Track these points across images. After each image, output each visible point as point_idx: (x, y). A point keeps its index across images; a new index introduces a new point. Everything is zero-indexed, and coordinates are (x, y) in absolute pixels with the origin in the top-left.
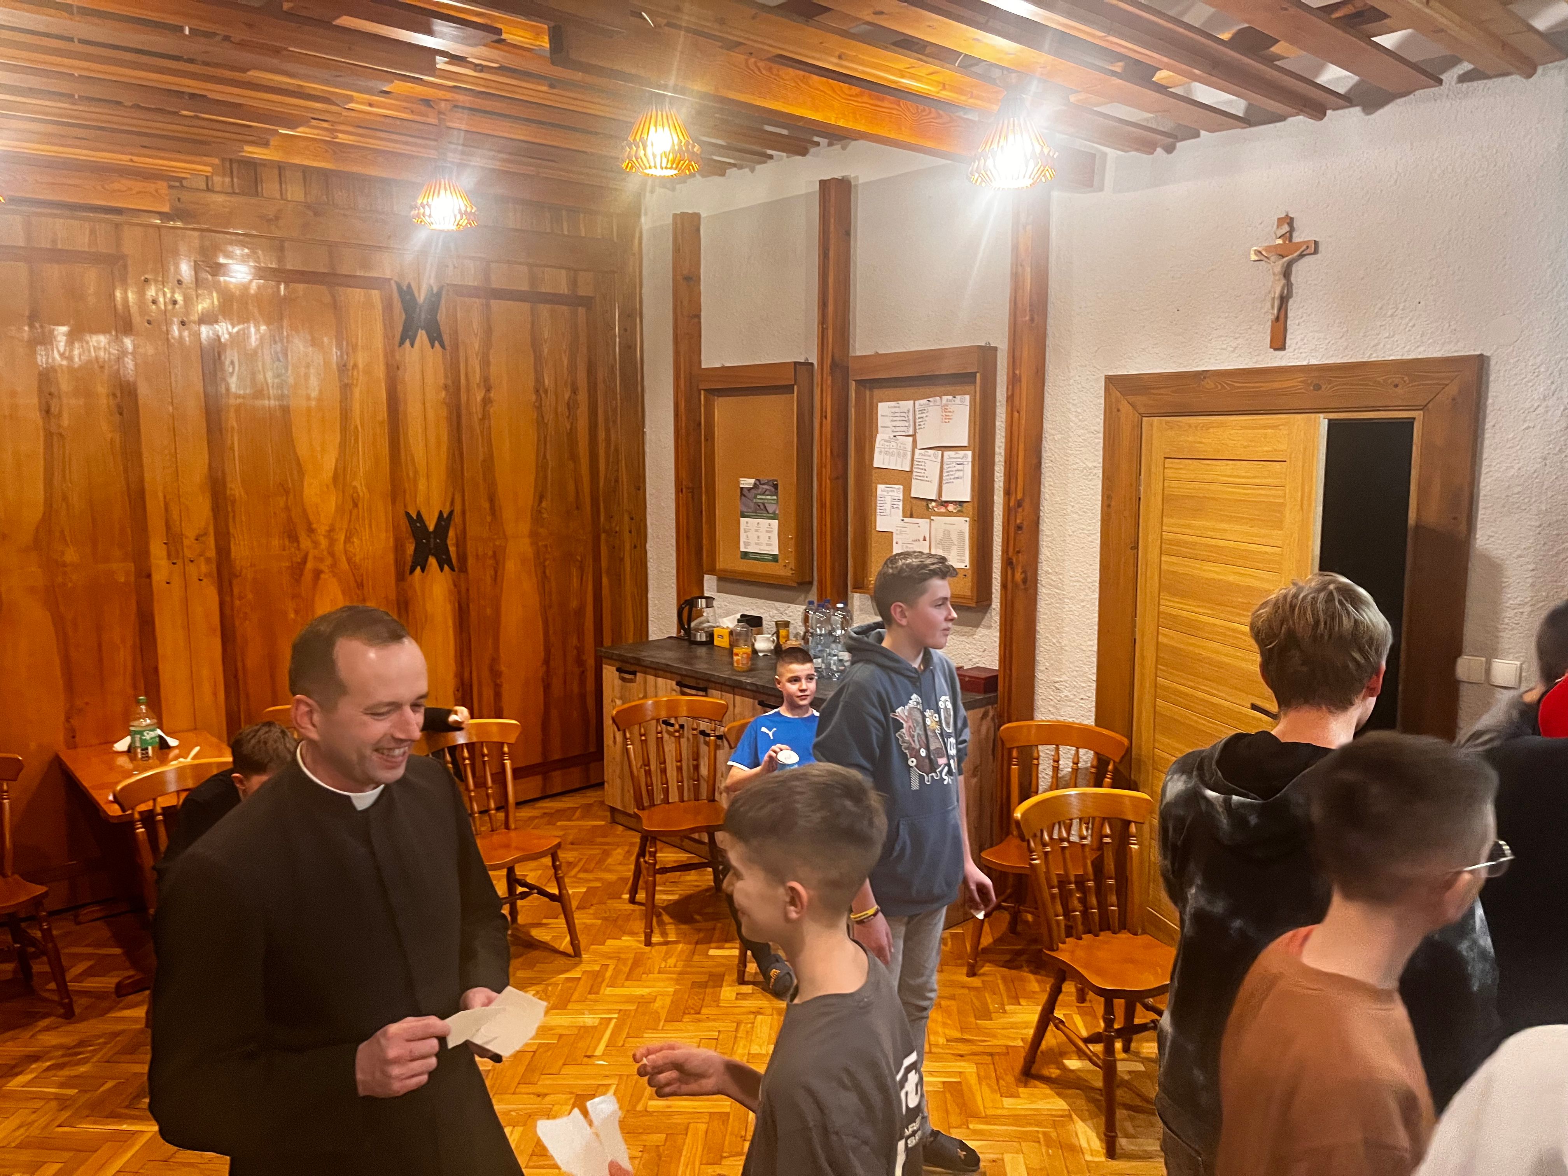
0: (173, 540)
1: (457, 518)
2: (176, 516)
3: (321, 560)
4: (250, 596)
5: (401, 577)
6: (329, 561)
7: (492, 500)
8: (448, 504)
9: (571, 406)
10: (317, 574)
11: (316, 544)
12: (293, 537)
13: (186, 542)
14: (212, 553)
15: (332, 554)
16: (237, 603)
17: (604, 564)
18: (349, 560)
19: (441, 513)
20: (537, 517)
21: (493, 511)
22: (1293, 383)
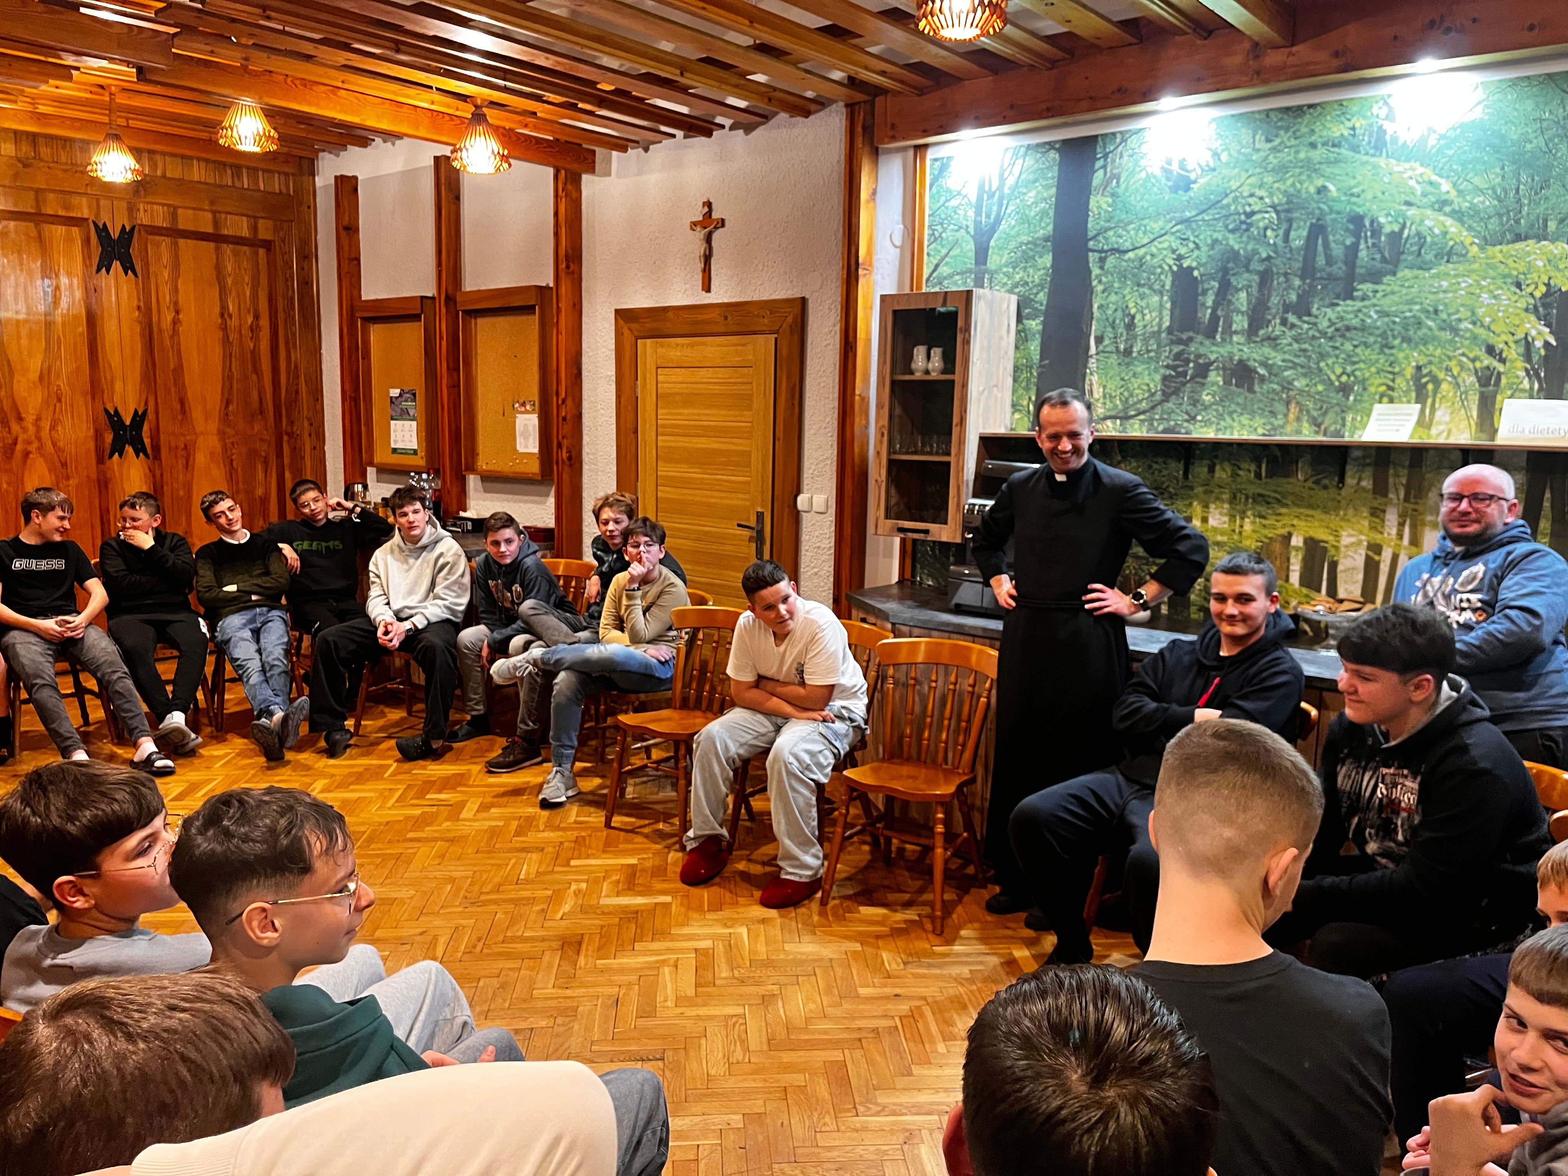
1: (151, 415)
3: (30, 443)
5: (100, 461)
6: (35, 445)
7: (182, 402)
8: (142, 404)
9: (254, 329)
10: (26, 454)
11: (25, 429)
12: (5, 424)
15: (39, 439)
17: (287, 460)
18: (54, 445)
19: (136, 411)
20: (225, 418)
21: (183, 412)
22: (714, 315)
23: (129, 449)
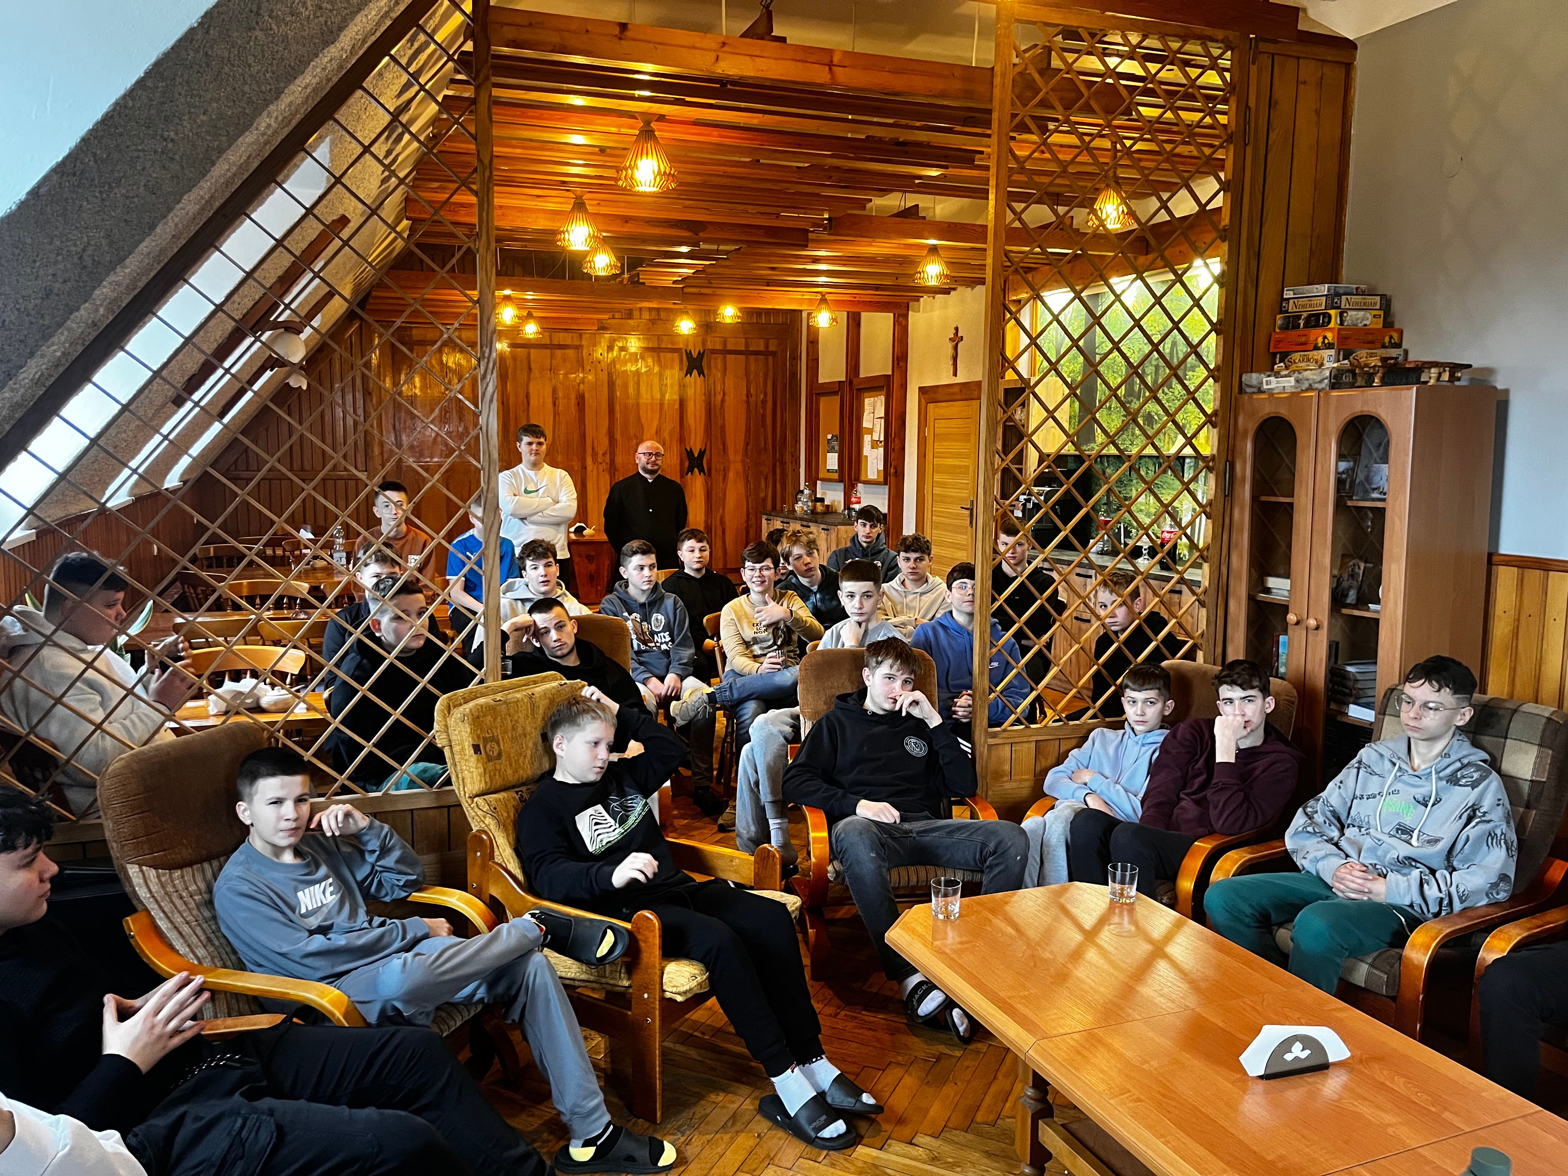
0: (595, 455)
1: (708, 452)
2: (596, 446)
7: (724, 445)
8: (704, 446)
9: (764, 402)
13: (599, 456)
17: (778, 477)
19: (701, 450)
20: (745, 453)
21: (724, 450)
22: (956, 390)
23: (696, 470)
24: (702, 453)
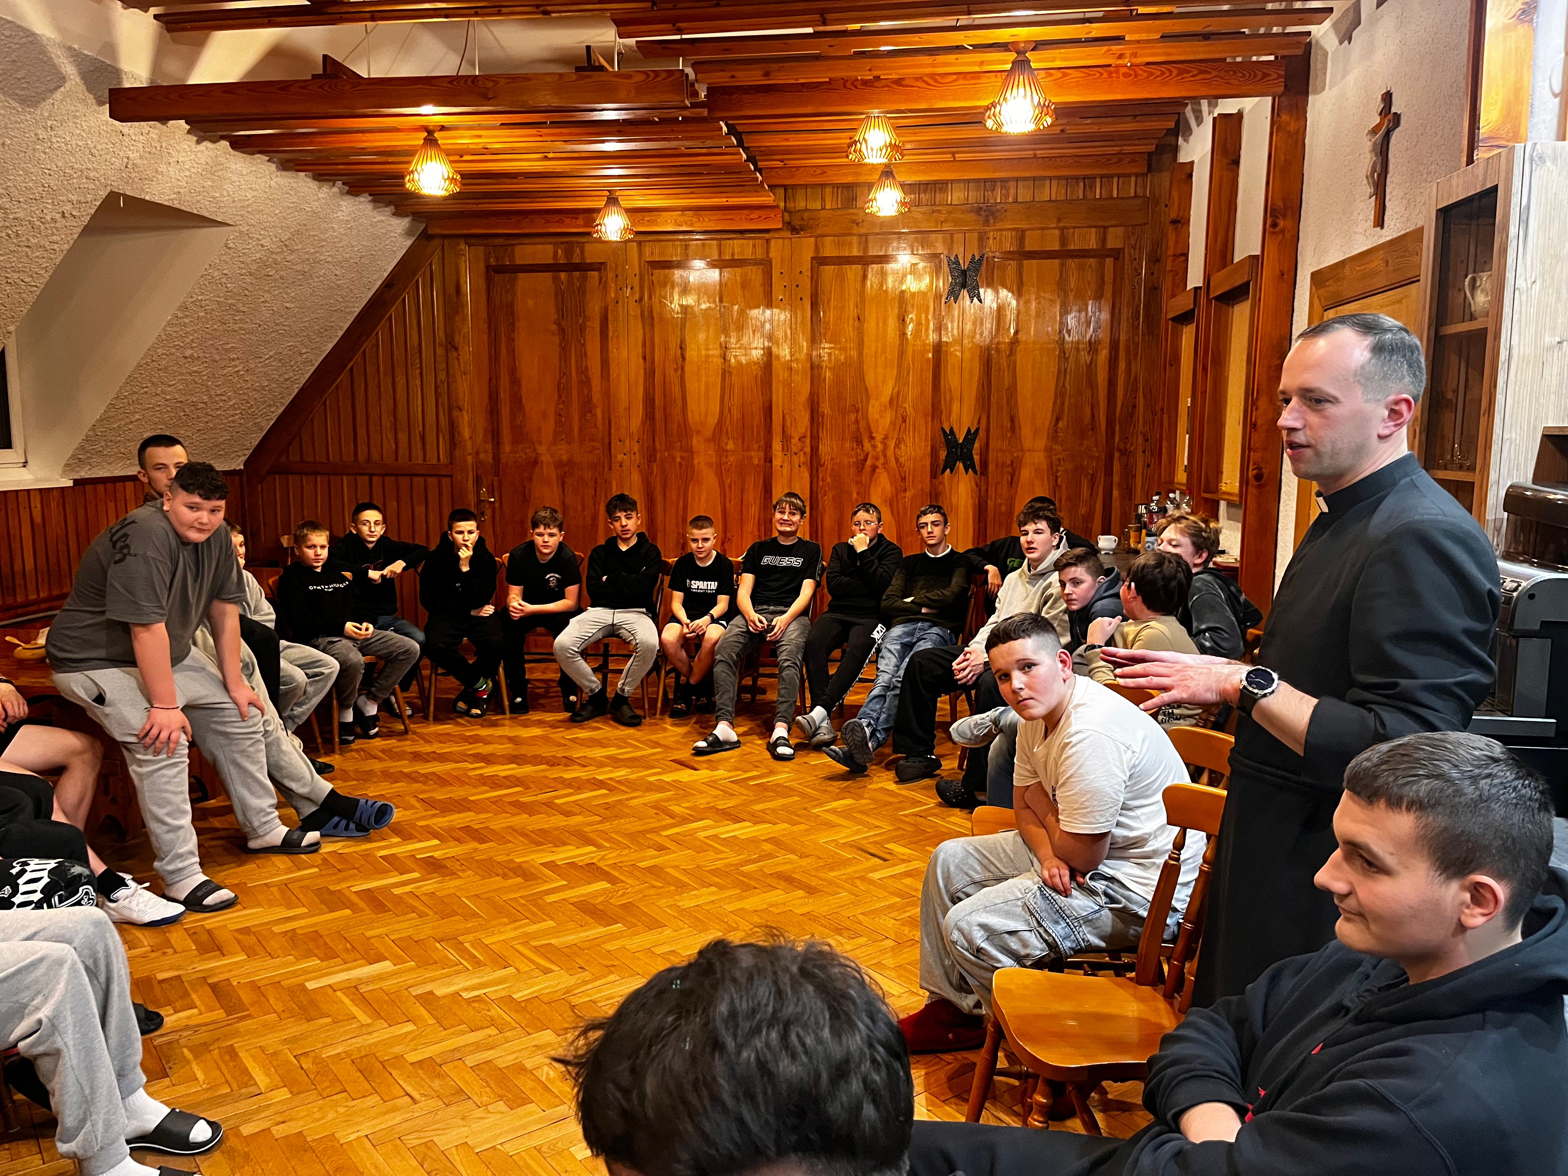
0: (786, 439)
1: (982, 434)
2: (788, 423)
3: (877, 459)
4: (829, 480)
5: (934, 476)
6: (881, 461)
7: (1012, 420)
8: (976, 423)
9: (1093, 343)
10: (874, 468)
11: (874, 447)
12: (860, 442)
13: (793, 441)
14: (808, 450)
15: (885, 456)
16: (821, 483)
17: (1116, 478)
18: (897, 460)
19: (969, 430)
20: (1054, 435)
21: (1013, 429)
23: (960, 465)
24: (971, 436)
